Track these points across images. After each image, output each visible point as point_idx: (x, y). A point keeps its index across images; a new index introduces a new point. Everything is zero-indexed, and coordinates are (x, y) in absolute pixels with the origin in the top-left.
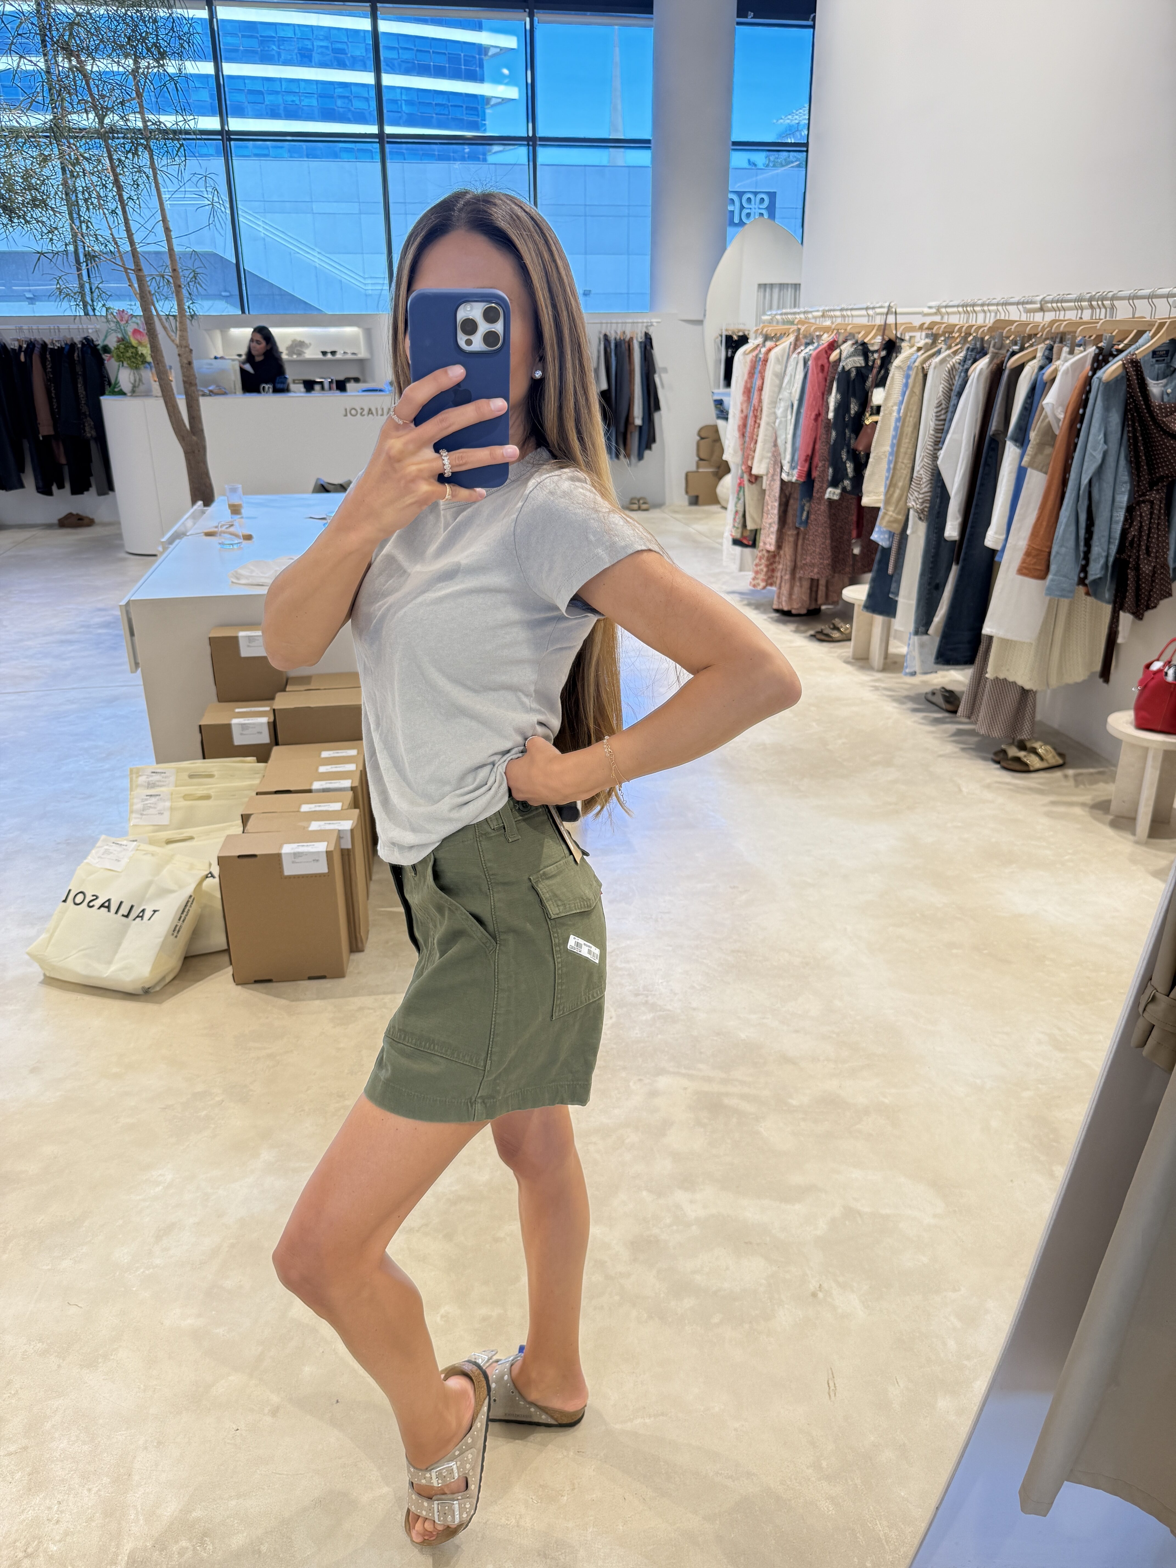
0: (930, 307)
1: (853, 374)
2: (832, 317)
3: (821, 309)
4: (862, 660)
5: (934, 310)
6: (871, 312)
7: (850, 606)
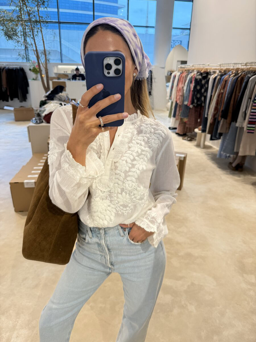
0: (218, 64)
1: (199, 80)
2: (194, 67)
3: (192, 64)
4: (198, 146)
5: (219, 65)
6: (204, 66)
7: (196, 133)
